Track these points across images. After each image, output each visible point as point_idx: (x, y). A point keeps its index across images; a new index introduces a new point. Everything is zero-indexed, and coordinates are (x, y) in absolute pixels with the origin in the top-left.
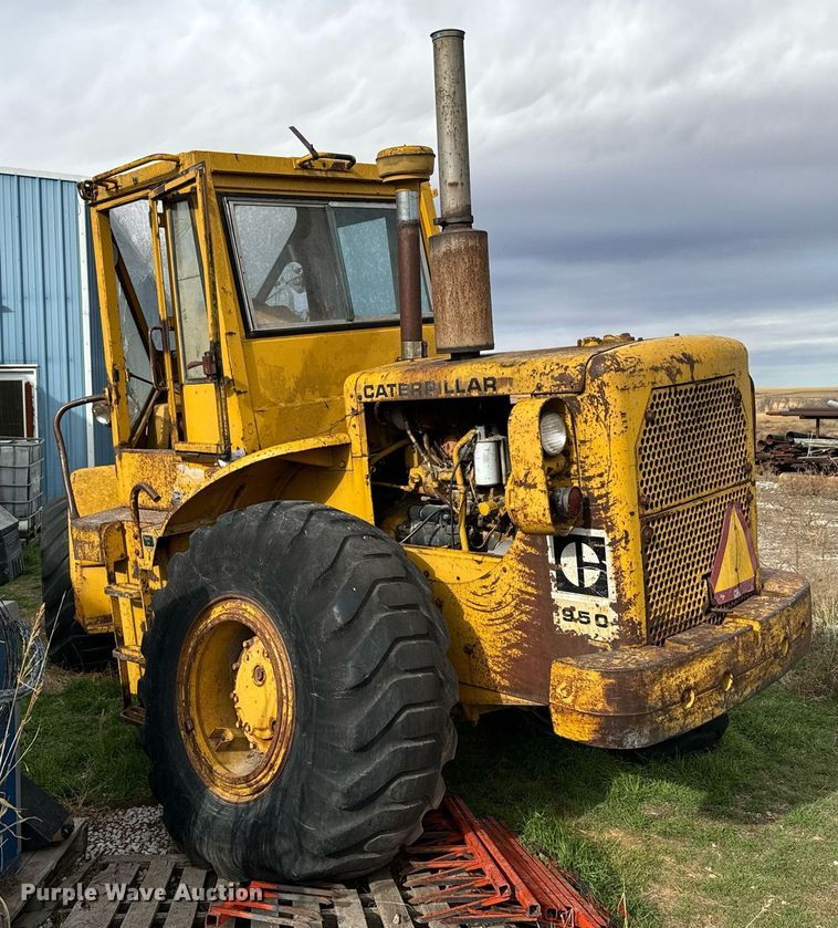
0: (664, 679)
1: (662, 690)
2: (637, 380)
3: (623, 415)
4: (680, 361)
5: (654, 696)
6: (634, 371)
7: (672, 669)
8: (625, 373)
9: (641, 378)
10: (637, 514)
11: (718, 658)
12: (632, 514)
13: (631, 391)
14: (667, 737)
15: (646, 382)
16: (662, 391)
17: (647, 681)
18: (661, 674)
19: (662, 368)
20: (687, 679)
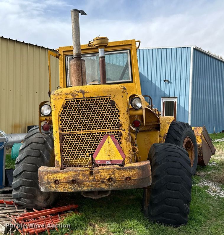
0: (48, 175)
1: (47, 178)
2: (59, 97)
3: (54, 106)
4: (79, 92)
5: (45, 179)
6: (58, 94)
7: (51, 173)
8: (55, 95)
9: (61, 96)
10: (58, 132)
11: (70, 175)
12: (56, 132)
13: (57, 100)
14: (50, 191)
15: (63, 97)
16: (71, 100)
17: (44, 174)
18: (47, 173)
19: (69, 94)
20: (56, 177)
